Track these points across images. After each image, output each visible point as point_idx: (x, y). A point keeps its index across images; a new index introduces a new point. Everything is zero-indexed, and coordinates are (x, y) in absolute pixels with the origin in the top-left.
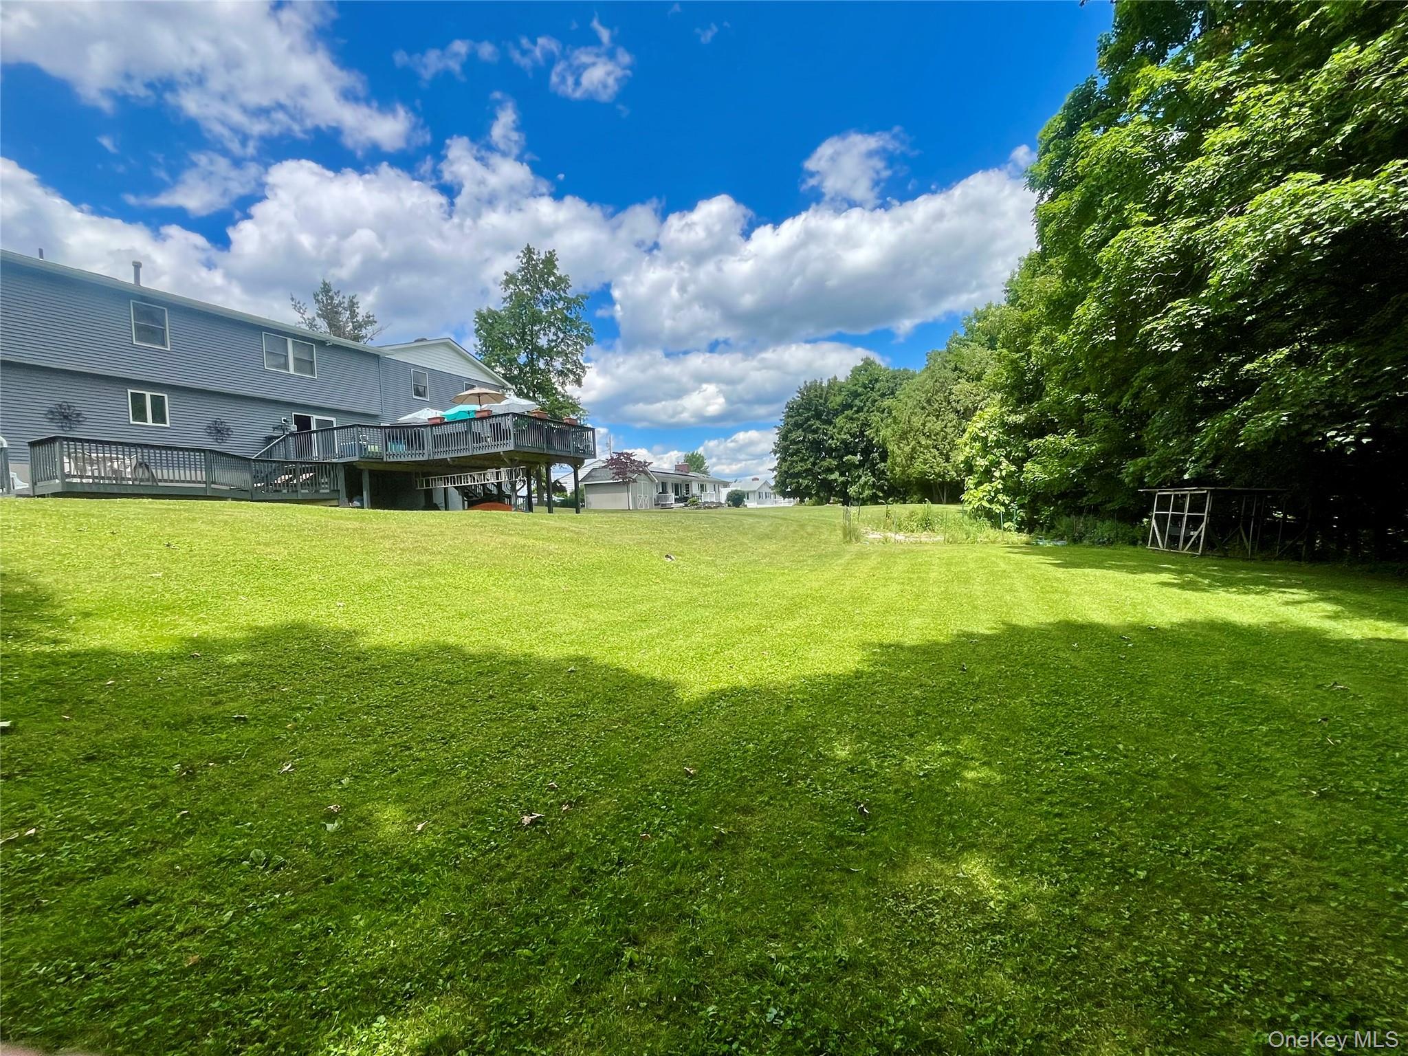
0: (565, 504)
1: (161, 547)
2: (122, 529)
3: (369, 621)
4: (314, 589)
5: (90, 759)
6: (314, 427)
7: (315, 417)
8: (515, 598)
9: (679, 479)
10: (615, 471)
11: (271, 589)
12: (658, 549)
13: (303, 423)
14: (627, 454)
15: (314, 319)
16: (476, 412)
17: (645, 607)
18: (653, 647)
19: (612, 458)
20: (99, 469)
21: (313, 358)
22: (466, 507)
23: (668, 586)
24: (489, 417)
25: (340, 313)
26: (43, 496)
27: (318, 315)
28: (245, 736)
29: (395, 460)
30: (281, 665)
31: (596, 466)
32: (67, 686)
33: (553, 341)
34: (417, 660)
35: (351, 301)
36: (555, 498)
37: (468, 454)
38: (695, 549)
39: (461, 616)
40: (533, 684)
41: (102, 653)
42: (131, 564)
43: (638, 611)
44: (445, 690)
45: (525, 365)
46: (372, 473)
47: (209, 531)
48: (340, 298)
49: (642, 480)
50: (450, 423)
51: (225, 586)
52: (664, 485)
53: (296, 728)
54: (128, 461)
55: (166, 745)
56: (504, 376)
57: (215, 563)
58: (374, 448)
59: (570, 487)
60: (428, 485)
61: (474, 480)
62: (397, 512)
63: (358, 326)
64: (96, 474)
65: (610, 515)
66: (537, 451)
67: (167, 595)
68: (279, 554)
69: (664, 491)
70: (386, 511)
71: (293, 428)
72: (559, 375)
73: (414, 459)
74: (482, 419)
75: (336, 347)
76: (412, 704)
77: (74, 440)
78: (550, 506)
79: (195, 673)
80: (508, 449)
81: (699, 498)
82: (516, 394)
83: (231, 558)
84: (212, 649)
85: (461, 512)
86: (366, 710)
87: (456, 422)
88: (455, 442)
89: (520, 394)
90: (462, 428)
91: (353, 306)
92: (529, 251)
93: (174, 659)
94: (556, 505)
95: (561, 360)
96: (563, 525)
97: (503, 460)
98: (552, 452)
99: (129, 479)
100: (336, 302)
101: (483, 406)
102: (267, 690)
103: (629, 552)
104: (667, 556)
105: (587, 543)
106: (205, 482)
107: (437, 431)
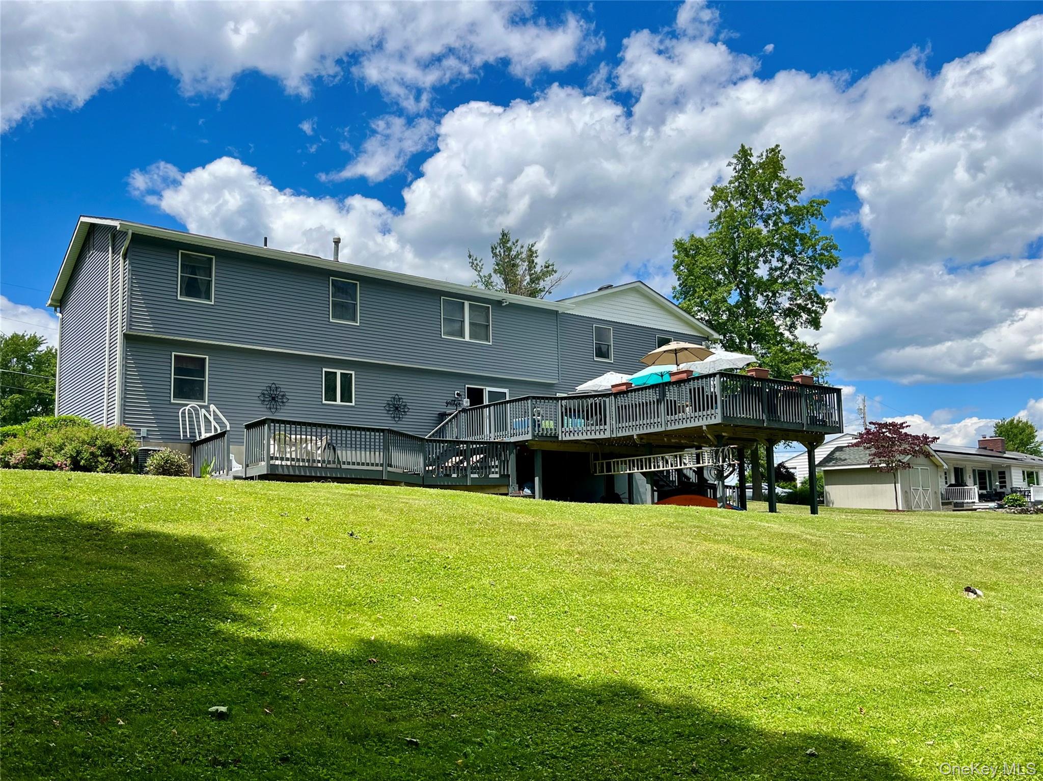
0: (794, 499)
1: (346, 536)
2: (315, 515)
3: (542, 642)
4: (485, 595)
5: (285, 760)
6: (486, 402)
7: (488, 389)
8: (726, 633)
9: (987, 462)
10: (873, 450)
11: (442, 591)
12: (951, 576)
13: (476, 396)
14: (893, 425)
15: (490, 276)
16: (672, 374)
17: (929, 670)
18: (948, 738)
19: (868, 432)
20: (296, 451)
21: (488, 322)
22: (656, 500)
23: (972, 639)
24: (688, 380)
25: (518, 266)
26: (252, 478)
27: (495, 271)
28: (417, 765)
29: (572, 438)
30: (451, 685)
31: (843, 442)
32: (269, 678)
33: (776, 269)
34: (599, 702)
35: (530, 250)
36: (779, 490)
37: (660, 429)
38: (1020, 581)
39: (653, 650)
40: (752, 763)
41: (295, 647)
42: (321, 553)
43: (918, 675)
44: (634, 749)
45: (737, 306)
46: (547, 455)
47: (386, 520)
48: (518, 248)
49: (921, 465)
50: (638, 390)
51: (400, 585)
52: (959, 473)
53: (467, 767)
54: (319, 443)
55: (346, 759)
56: (709, 323)
57: (391, 557)
58: (548, 424)
59: (801, 473)
60: (609, 470)
61: (666, 464)
62: (573, 504)
63: (535, 279)
64: (294, 456)
65: (866, 517)
66: (753, 424)
67: (350, 591)
68: (450, 551)
69: (960, 481)
70: (561, 503)
71: (466, 402)
72: (786, 316)
73: (593, 437)
74: (679, 383)
75: (512, 306)
76: (594, 761)
77: (279, 422)
78: (772, 501)
79: (371, 681)
80: (714, 421)
81: (1026, 494)
82: (724, 346)
83: (405, 553)
84: (387, 655)
85: (649, 506)
86: (540, 758)
87: (646, 388)
88: (645, 415)
89: (730, 346)
90: (652, 396)
91: (531, 256)
92: (744, 154)
93: (353, 662)
94: (782, 500)
95: (788, 294)
96: (792, 531)
97: (706, 437)
98: (775, 425)
99: (319, 461)
100: (513, 253)
101: (681, 366)
102: (437, 713)
103: (900, 578)
104: (968, 589)
105: (829, 560)
106: (382, 465)
107: (621, 401)
